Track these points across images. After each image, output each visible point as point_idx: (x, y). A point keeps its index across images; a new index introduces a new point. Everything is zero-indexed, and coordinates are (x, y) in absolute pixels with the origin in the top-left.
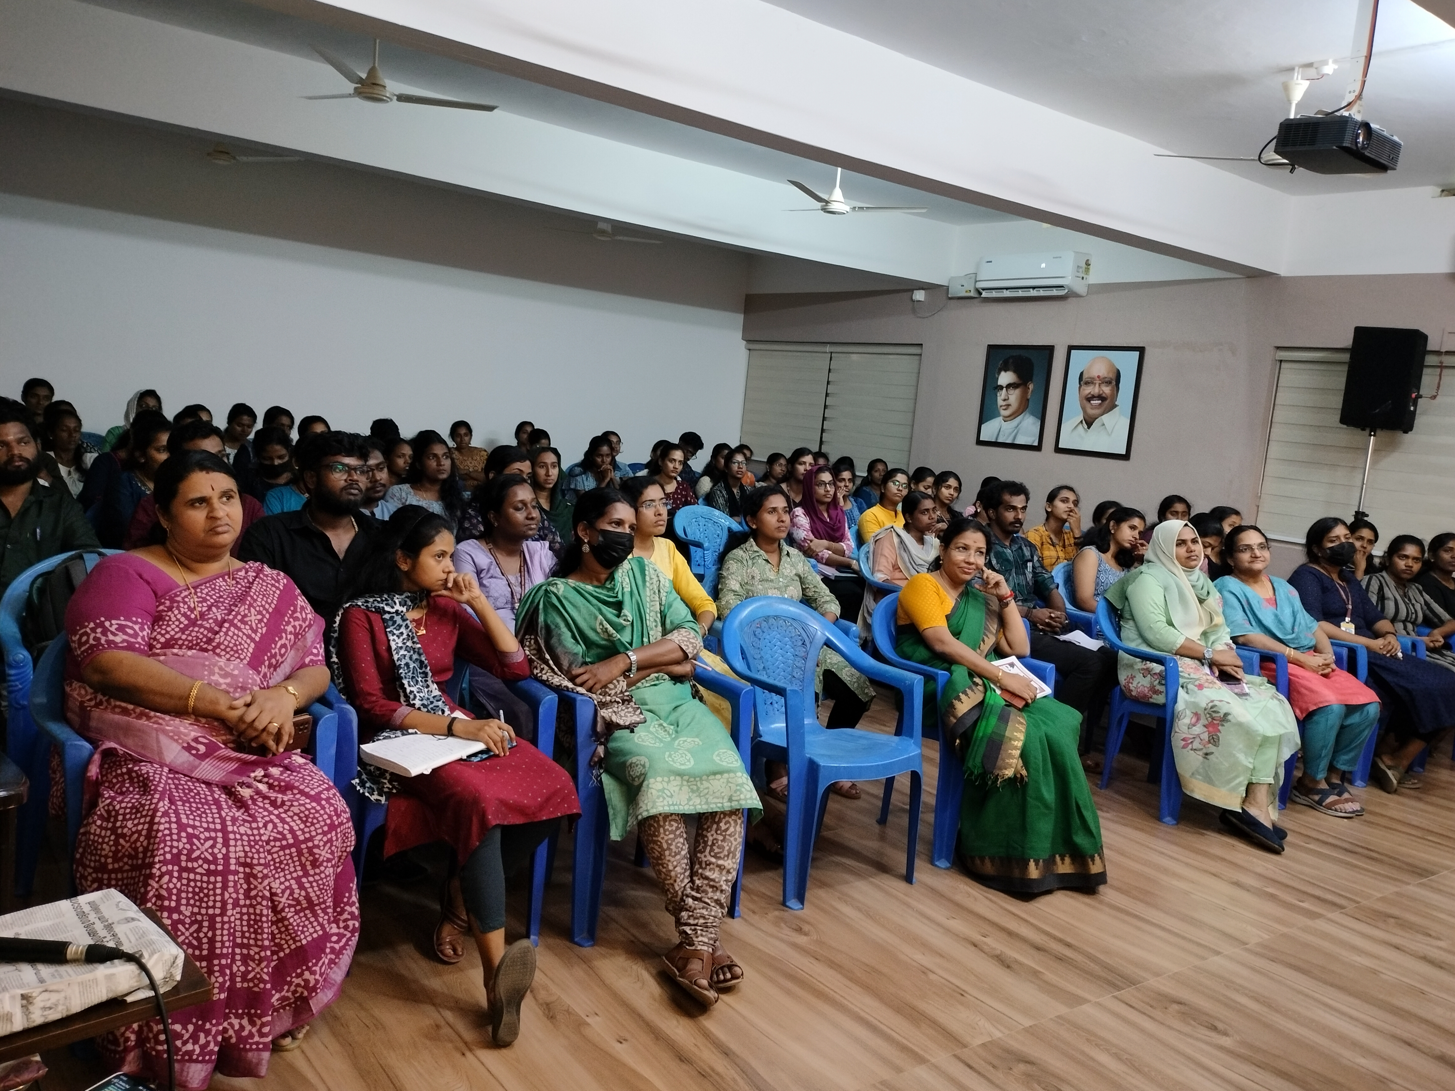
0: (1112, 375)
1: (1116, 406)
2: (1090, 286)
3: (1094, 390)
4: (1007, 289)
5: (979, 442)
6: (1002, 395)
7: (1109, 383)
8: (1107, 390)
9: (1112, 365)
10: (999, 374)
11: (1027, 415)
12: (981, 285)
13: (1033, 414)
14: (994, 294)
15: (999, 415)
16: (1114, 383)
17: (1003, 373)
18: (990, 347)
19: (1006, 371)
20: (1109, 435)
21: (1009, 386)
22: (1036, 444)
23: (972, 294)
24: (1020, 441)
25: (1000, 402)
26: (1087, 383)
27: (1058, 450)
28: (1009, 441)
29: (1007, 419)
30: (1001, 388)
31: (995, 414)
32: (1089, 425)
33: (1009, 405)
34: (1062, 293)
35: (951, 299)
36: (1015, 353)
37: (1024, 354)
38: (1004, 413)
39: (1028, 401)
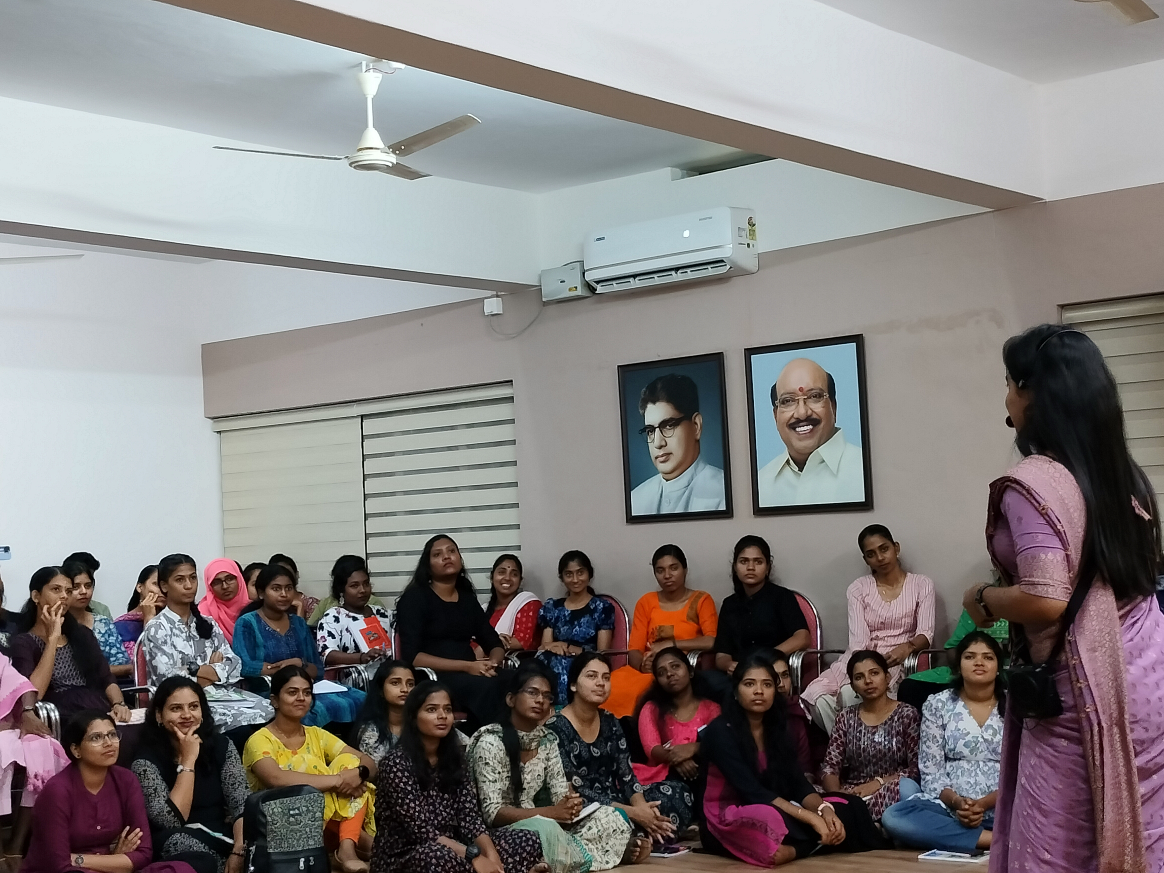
0: (821, 384)
1: (837, 430)
2: (761, 256)
3: (799, 410)
4: (634, 276)
5: (632, 520)
6: (655, 439)
7: (819, 396)
8: (817, 408)
9: (818, 369)
10: (644, 408)
11: (701, 465)
12: (590, 277)
13: (710, 462)
14: (616, 287)
15: (655, 472)
16: (827, 395)
17: (650, 406)
18: (622, 369)
19: (654, 402)
20: (835, 475)
21: (663, 425)
22: (723, 507)
23: (579, 292)
24: (697, 506)
25: (654, 451)
26: (785, 402)
27: (760, 512)
28: (679, 510)
29: (669, 475)
30: (652, 429)
31: (650, 472)
32: (801, 465)
33: (669, 454)
34: (722, 270)
35: (546, 304)
36: (665, 372)
37: (680, 371)
38: (663, 467)
39: (698, 441)
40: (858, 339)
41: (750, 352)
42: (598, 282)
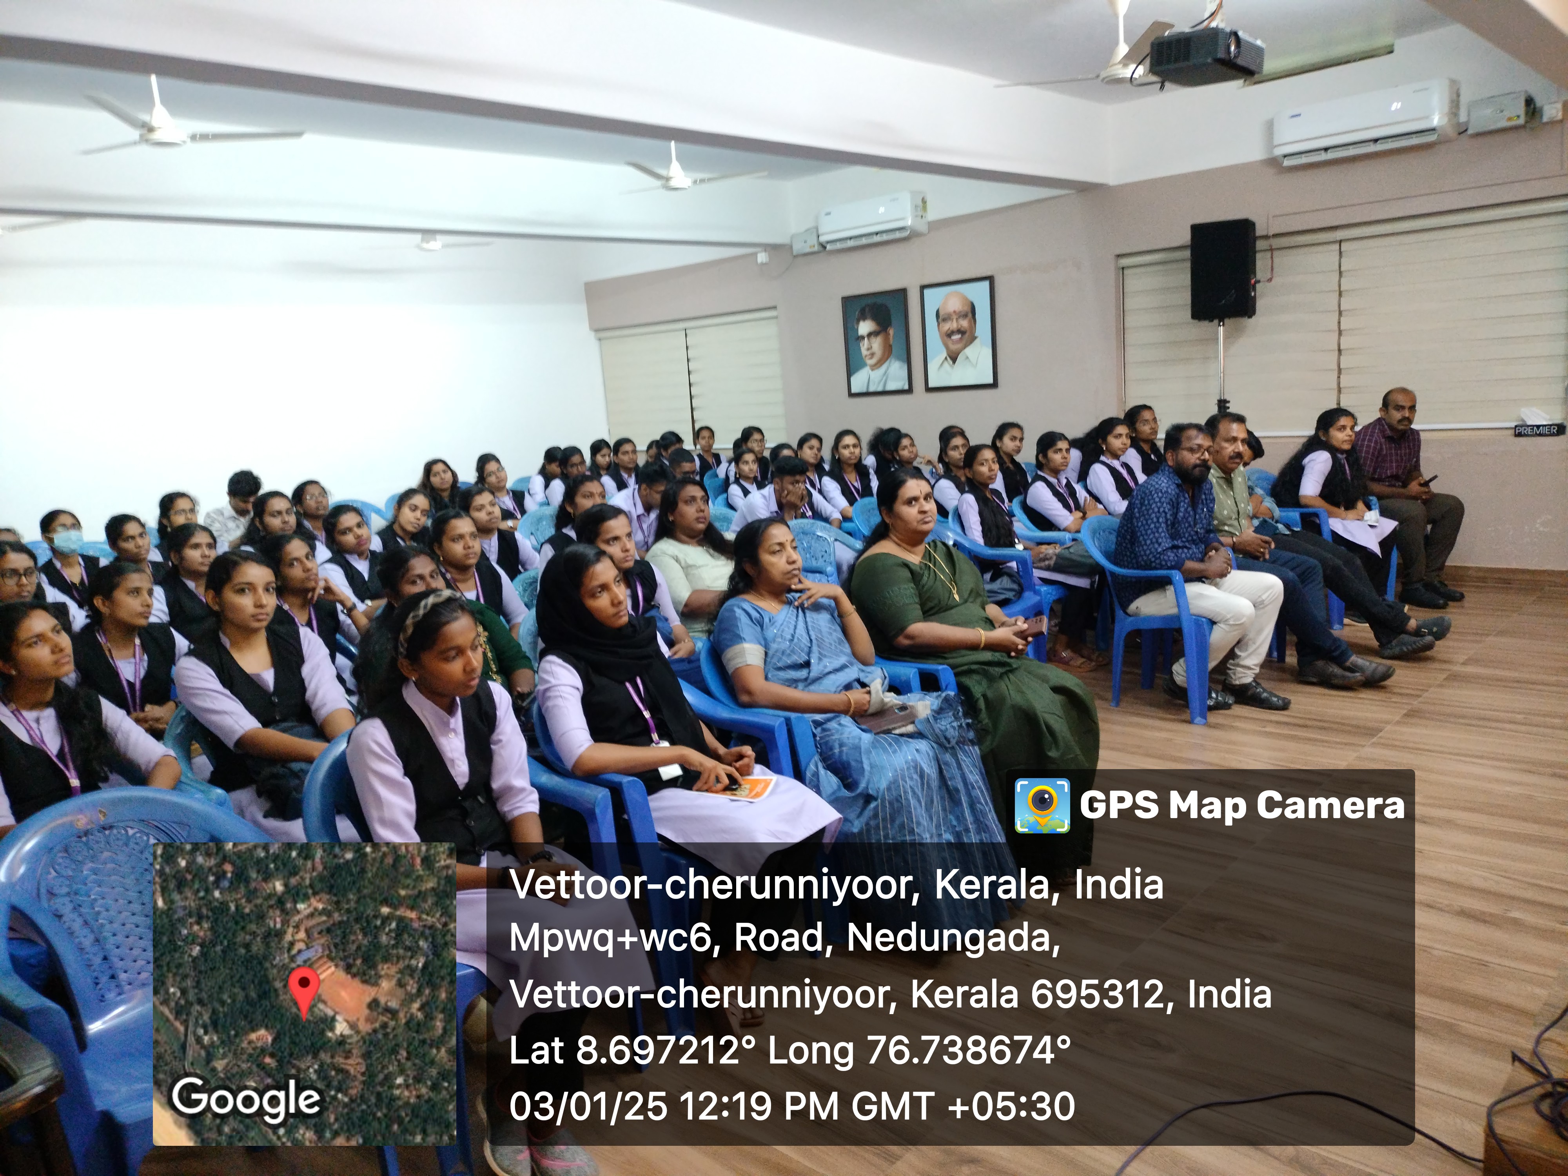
0: (967, 308)
1: (976, 338)
2: (929, 223)
3: (953, 325)
4: (851, 238)
5: (851, 395)
6: (864, 345)
7: (965, 316)
8: (964, 323)
9: (965, 299)
10: (858, 323)
11: (893, 361)
12: (823, 239)
13: (898, 358)
14: (839, 246)
15: (864, 365)
16: (970, 315)
17: (862, 323)
18: (844, 299)
19: (864, 319)
20: (975, 366)
21: (870, 335)
22: (906, 387)
23: (816, 248)
24: (891, 386)
25: (864, 352)
26: (944, 320)
27: (929, 390)
28: (880, 389)
29: (874, 367)
30: (863, 338)
31: (861, 365)
32: (954, 360)
33: (872, 355)
34: (905, 234)
35: (796, 257)
36: (870, 301)
37: (879, 301)
38: (870, 362)
39: (890, 346)
40: (991, 279)
41: (923, 288)
42: (828, 242)
